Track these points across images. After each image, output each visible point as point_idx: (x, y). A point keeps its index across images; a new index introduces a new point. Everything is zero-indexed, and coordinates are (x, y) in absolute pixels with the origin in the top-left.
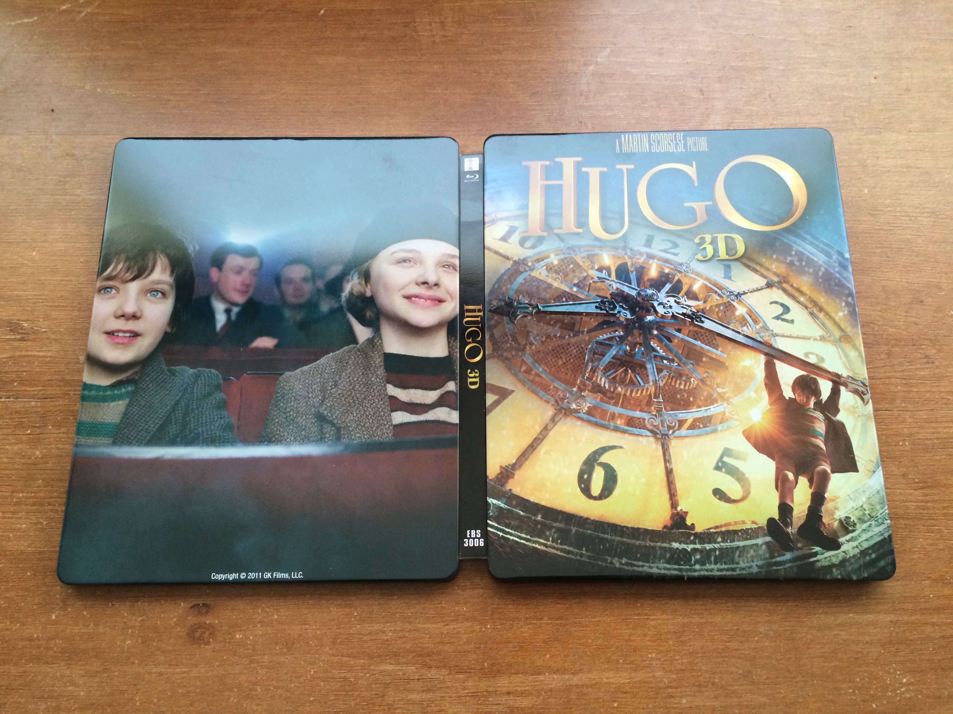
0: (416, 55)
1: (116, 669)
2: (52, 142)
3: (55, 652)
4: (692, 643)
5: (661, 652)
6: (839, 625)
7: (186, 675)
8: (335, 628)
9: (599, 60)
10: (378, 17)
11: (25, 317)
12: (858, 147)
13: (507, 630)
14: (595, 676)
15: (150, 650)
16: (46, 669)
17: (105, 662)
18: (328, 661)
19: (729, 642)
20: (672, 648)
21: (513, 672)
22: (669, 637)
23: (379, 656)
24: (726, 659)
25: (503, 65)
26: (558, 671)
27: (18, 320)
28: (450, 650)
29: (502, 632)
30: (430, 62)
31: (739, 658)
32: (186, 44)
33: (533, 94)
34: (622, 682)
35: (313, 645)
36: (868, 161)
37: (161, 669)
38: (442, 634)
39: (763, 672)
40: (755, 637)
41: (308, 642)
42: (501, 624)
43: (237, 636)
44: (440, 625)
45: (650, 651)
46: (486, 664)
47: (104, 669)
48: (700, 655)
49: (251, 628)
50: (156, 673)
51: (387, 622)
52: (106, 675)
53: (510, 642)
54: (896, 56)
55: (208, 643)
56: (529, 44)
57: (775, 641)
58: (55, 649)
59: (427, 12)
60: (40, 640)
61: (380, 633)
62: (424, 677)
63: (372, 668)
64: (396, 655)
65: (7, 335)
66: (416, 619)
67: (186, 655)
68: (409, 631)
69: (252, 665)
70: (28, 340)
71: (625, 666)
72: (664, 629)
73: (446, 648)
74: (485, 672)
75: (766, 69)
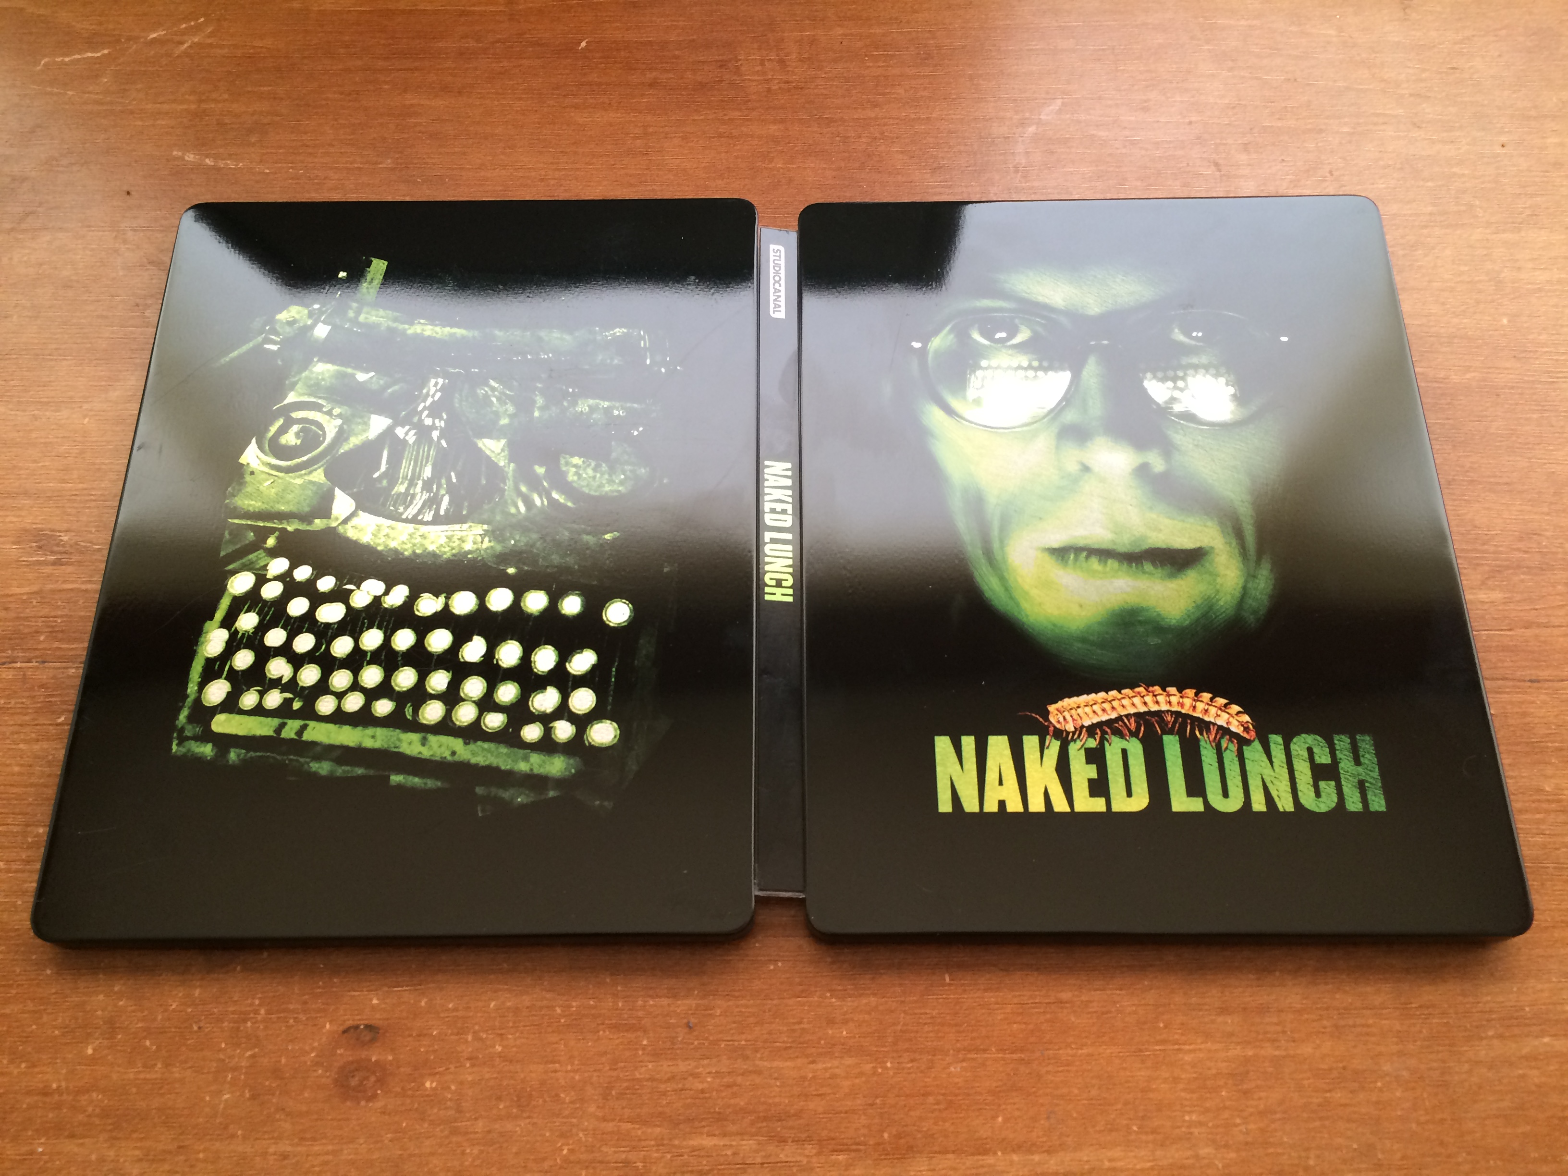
0: (740, 110)
1: (202, 1147)
2: (125, 242)
3: (89, 1116)
4: (1263, 1094)
5: (1207, 1110)
6: (1526, 1058)
7: (330, 1157)
8: (608, 1068)
9: (1042, 117)
10: (677, 52)
11: (65, 526)
12: (1485, 252)
13: (922, 1072)
14: (1087, 1156)
15: (265, 1113)
16: (70, 1147)
17: (182, 1134)
18: (594, 1130)
19: (1330, 1091)
20: (1228, 1103)
21: (936, 1148)
22: (1221, 1083)
23: (689, 1120)
24: (1327, 1123)
25: (884, 125)
26: (1019, 1147)
27: (53, 531)
28: (820, 1110)
29: (913, 1075)
30: (763, 121)
31: (1349, 1120)
32: (358, 93)
33: (934, 170)
34: (1138, 1167)
35: (567, 1099)
36: (1503, 275)
37: (285, 1147)
38: (804, 1078)
39: (1396, 1147)
40: (1376, 1082)
41: (557, 1095)
42: (912, 1061)
43: (428, 1085)
44: (799, 1062)
45: (1188, 1109)
46: (886, 1135)
47: (180, 1147)
48: (1278, 1116)
49: (452, 1069)
50: (275, 1154)
51: (704, 1057)
52: (182, 1158)
53: (927, 1094)
54: (1533, 113)
55: (373, 1097)
56: (926, 93)
57: (1414, 1089)
58: (90, 1109)
59: (756, 46)
60: (61, 1094)
61: (690, 1078)
62: (772, 1160)
63: (676, 1142)
64: (720, 1118)
65: (31, 555)
66: (757, 1051)
67: (332, 1120)
68: (743, 1074)
69: (454, 1139)
70: (67, 564)
71: (1144, 1137)
72: (1209, 1069)
73: (812, 1105)
74: (884, 1150)
75: (1321, 131)
